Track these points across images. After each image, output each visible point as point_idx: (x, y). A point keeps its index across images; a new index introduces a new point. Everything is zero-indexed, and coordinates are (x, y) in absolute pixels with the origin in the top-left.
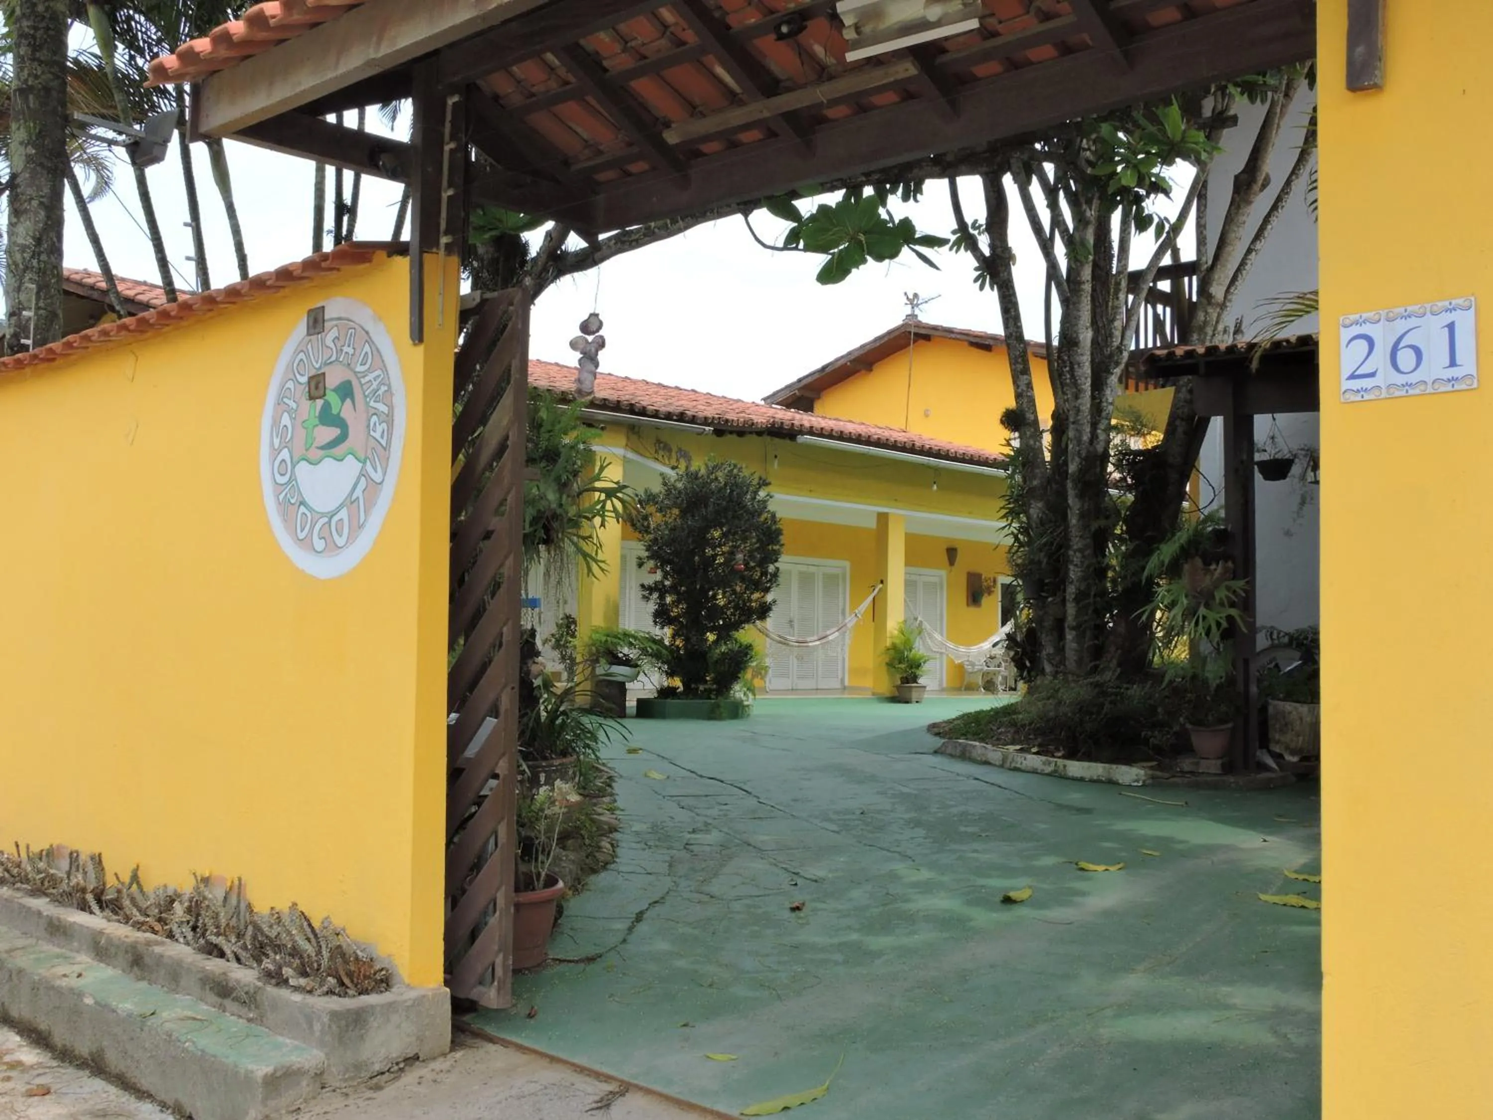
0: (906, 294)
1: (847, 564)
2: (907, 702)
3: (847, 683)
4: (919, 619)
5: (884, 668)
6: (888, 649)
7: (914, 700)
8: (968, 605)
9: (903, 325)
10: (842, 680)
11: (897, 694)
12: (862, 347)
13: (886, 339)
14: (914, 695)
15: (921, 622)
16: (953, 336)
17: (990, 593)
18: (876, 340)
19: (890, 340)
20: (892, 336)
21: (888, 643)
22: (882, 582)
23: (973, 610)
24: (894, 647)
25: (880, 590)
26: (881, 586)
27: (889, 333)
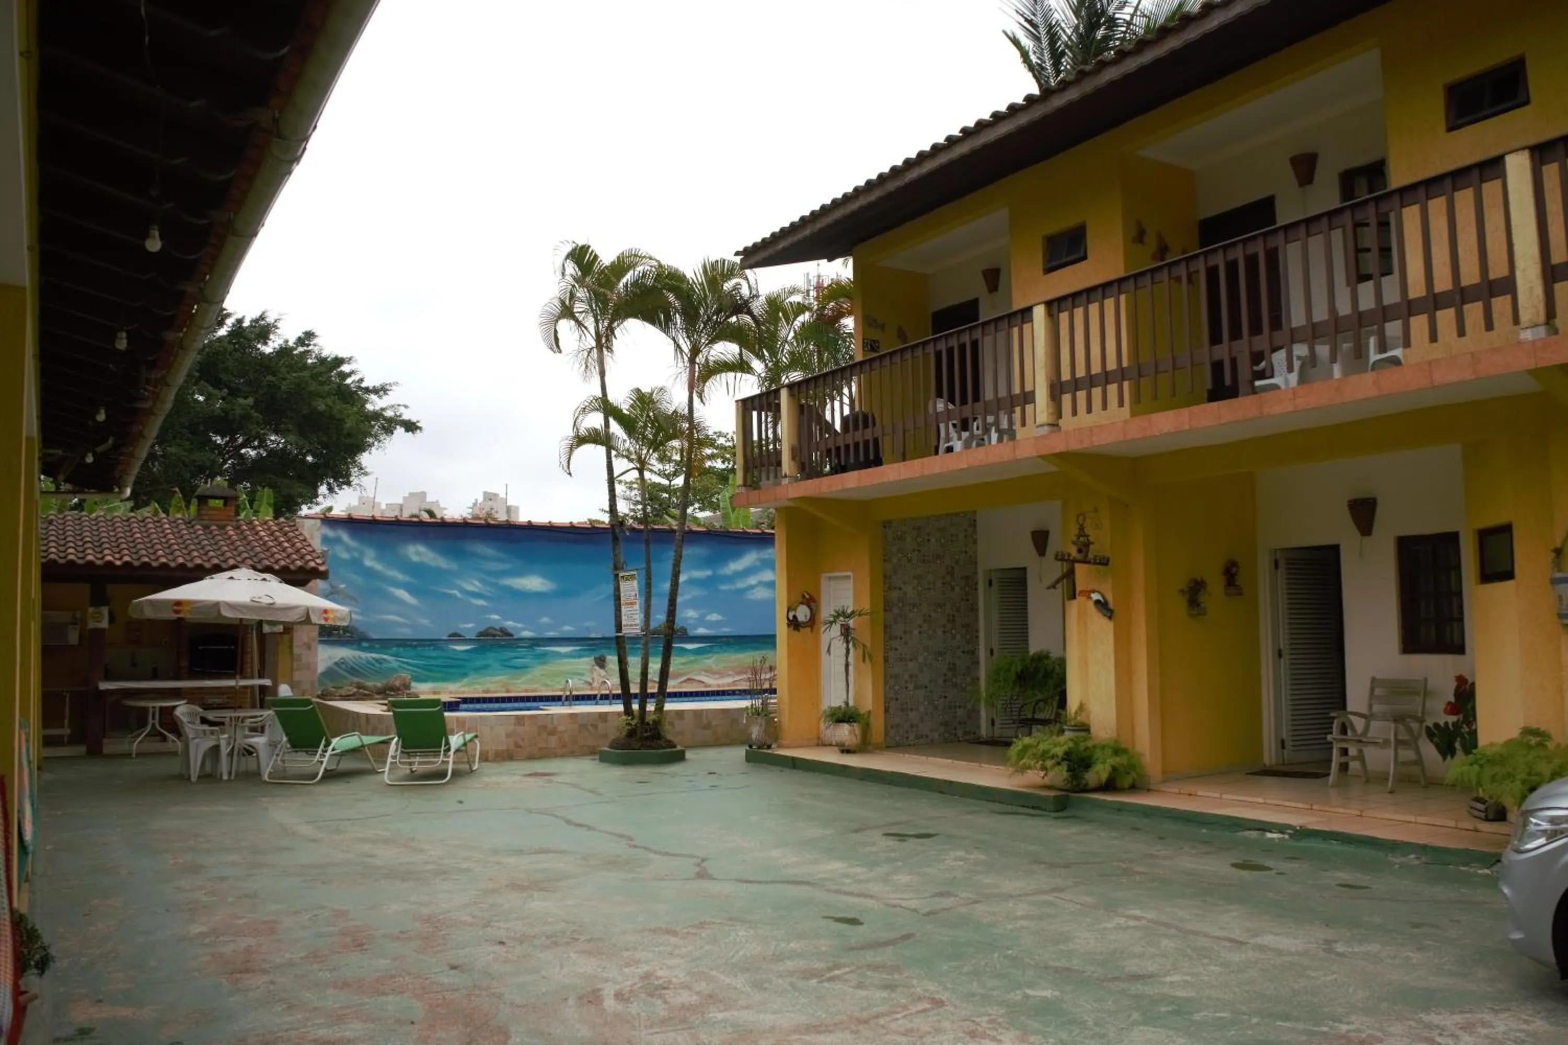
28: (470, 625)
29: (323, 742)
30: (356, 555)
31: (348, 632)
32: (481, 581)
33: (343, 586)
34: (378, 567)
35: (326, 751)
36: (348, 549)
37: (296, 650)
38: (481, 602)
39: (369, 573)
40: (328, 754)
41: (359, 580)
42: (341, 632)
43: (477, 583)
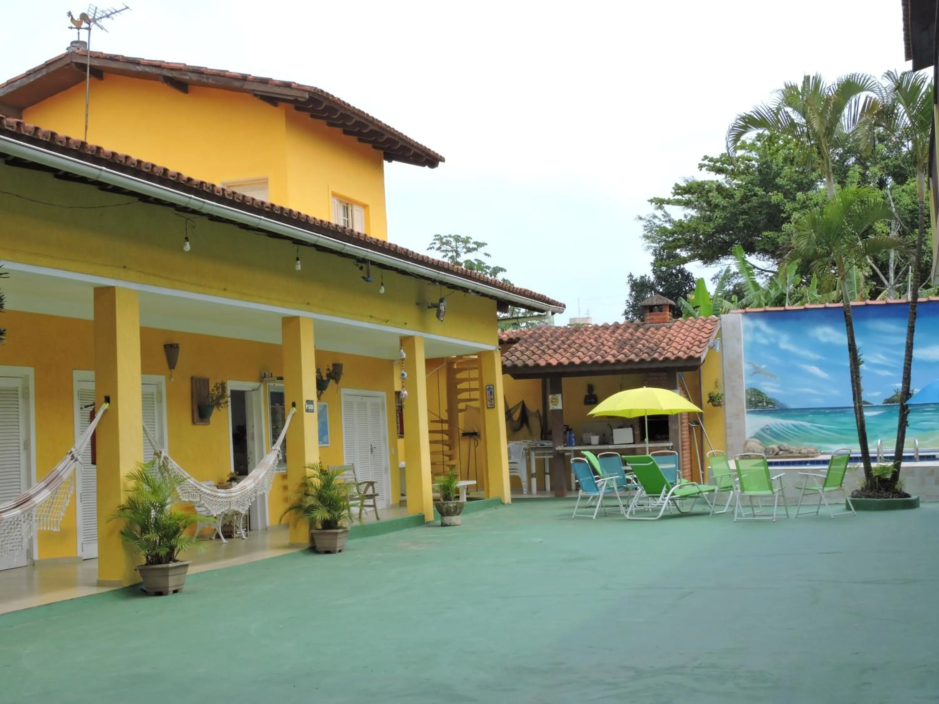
0: (70, 14)
1: (30, 371)
2: (160, 594)
3: (36, 557)
4: (164, 454)
5: (117, 540)
6: (123, 509)
7: (171, 589)
8: (194, 423)
9: (66, 55)
10: (29, 553)
11: (140, 579)
12: (10, 83)
13: (44, 72)
14: (172, 583)
15: (166, 458)
16: (139, 68)
17: (218, 405)
18: (29, 74)
19: (48, 74)
20: (52, 68)
21: (123, 500)
22: (107, 400)
23: (200, 429)
24: (133, 505)
25: (106, 412)
26: (106, 406)
27: (48, 64)
28: (877, 394)
29: (665, 489)
30: (773, 340)
31: (771, 403)
32: (886, 354)
33: (764, 366)
34: (792, 348)
35: (666, 496)
36: (766, 336)
37: (728, 421)
38: (887, 373)
39: (785, 355)
40: (667, 498)
41: (776, 360)
42: (765, 404)
43: (882, 357)
